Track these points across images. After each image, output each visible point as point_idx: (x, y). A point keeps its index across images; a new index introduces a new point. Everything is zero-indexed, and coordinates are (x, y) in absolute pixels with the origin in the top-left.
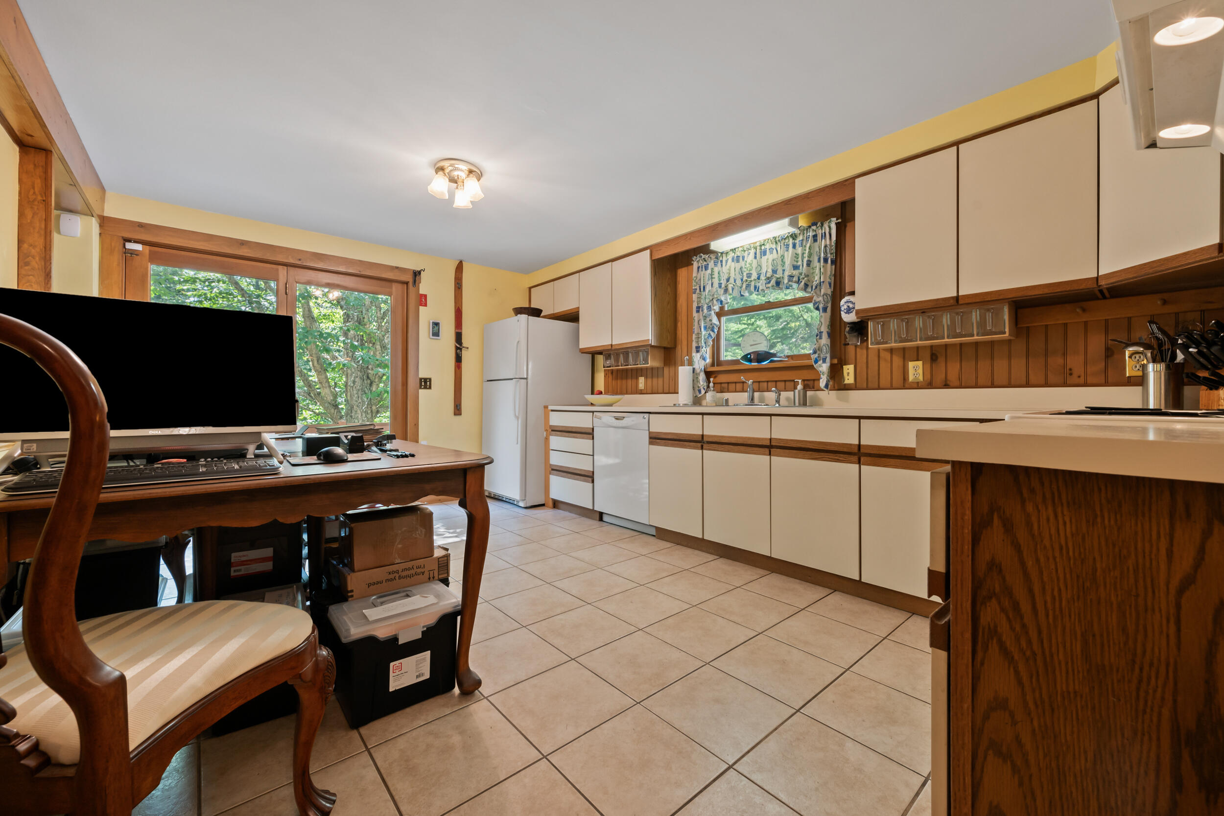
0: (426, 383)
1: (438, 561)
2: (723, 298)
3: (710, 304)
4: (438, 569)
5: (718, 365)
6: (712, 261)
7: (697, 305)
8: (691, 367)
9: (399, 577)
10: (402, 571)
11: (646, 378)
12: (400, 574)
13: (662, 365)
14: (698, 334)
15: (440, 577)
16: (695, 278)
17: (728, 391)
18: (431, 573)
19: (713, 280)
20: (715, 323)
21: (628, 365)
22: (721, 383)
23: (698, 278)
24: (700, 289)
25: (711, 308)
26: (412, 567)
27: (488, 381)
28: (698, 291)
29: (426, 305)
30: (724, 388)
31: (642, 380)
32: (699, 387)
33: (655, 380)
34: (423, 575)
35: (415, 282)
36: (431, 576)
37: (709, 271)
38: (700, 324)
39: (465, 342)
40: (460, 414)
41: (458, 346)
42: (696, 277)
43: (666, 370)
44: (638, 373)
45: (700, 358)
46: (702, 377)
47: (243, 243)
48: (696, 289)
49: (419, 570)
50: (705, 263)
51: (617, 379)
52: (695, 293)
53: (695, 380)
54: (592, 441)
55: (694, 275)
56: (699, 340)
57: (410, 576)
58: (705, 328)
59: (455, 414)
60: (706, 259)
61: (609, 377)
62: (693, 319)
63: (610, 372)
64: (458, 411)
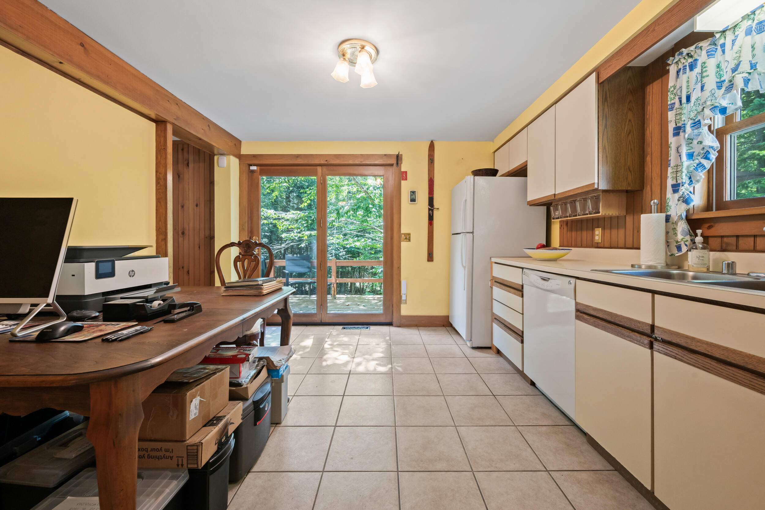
0: (408, 237)
1: (187, 449)
2: (724, 103)
3: (699, 118)
4: (187, 458)
5: (717, 209)
6: (704, 52)
7: (674, 126)
8: (663, 215)
9: (148, 456)
10: (151, 451)
11: (604, 229)
12: (148, 453)
13: (624, 213)
14: (677, 166)
15: (190, 466)
16: (672, 89)
17: (737, 249)
18: (180, 459)
19: (705, 80)
20: (711, 144)
21: (576, 216)
22: (722, 237)
23: (678, 87)
24: (681, 101)
25: (700, 123)
26: (161, 449)
27: (453, 234)
28: (677, 105)
29: (406, 179)
30: (727, 244)
31: (598, 232)
32: (677, 242)
33: (614, 232)
34: (171, 459)
35: (397, 164)
36: (180, 463)
37: (698, 70)
38: (680, 151)
39: (436, 204)
40: (432, 261)
41: (430, 208)
42: (674, 87)
43: (629, 219)
44: (593, 223)
45: (679, 200)
46: (682, 227)
47: (298, 156)
48: (674, 103)
49: (167, 454)
50: (690, 60)
51: (571, 230)
52: (672, 109)
53: (669, 233)
54: (521, 299)
55: (671, 84)
56: (678, 175)
57: (159, 458)
58: (690, 156)
59: (428, 261)
60: (692, 53)
61: (564, 228)
62: (668, 147)
63: (565, 224)
64: (430, 258)
